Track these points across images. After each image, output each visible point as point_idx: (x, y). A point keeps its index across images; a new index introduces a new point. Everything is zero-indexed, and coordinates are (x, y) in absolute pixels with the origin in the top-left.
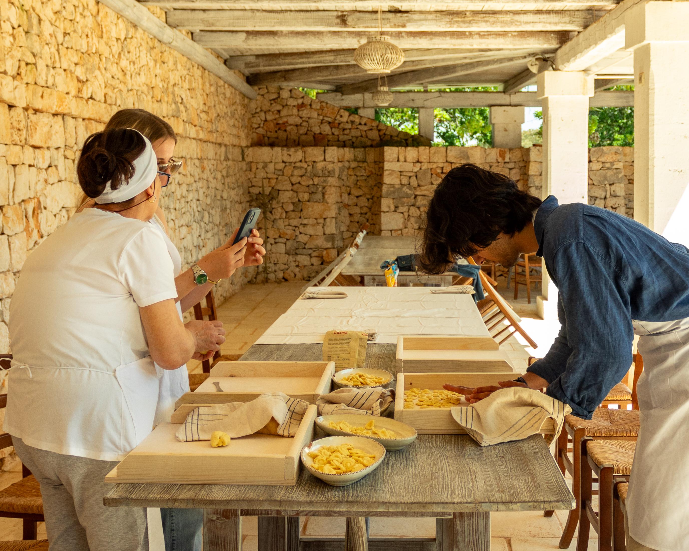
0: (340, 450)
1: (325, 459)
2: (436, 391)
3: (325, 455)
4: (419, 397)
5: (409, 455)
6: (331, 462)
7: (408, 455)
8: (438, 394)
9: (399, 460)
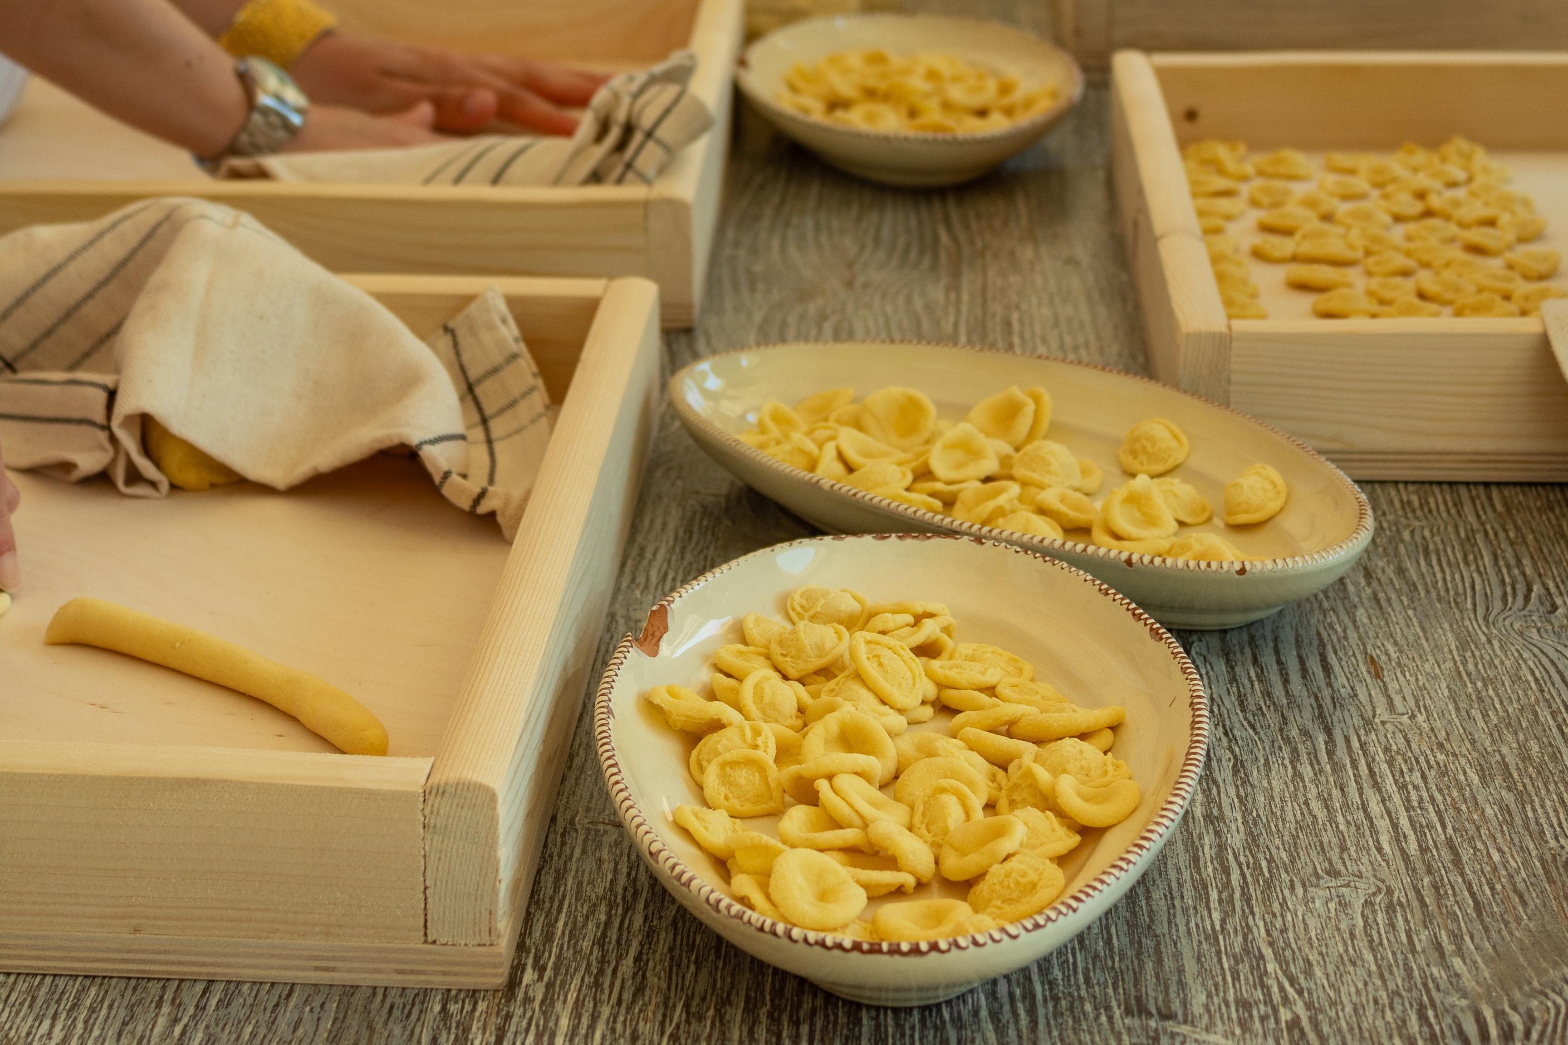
0: (870, 668)
1: (768, 756)
2: (1342, 159)
3: (770, 713)
4: (1255, 203)
5: (1327, 668)
6: (823, 786)
7: (1314, 665)
8: (1360, 183)
9: (1273, 718)
